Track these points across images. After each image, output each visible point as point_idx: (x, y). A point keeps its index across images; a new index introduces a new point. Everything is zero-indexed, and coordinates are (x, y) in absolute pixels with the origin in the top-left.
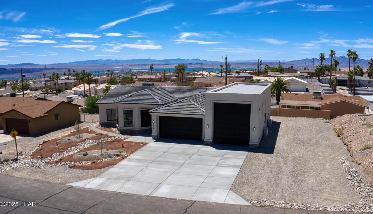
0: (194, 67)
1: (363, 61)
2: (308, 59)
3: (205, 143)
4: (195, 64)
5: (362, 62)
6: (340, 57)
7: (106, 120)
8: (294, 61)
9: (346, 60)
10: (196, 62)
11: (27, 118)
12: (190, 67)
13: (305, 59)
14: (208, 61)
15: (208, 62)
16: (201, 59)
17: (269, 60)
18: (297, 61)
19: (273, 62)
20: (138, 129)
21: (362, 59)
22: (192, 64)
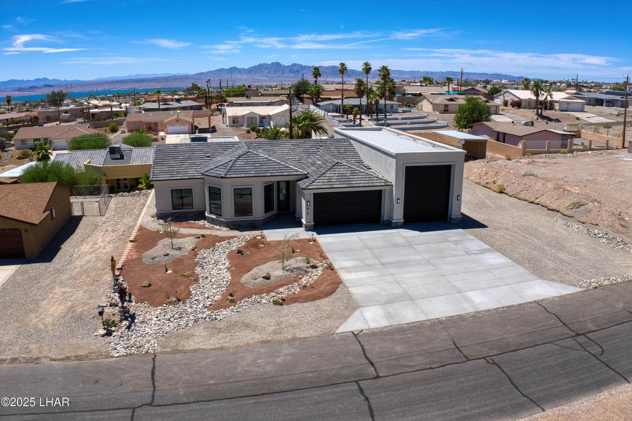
0: (41, 92)
1: (307, 68)
2: (223, 69)
3: (393, 225)
4: (41, 88)
5: (305, 69)
6: (271, 64)
7: (171, 209)
8: (202, 73)
9: (281, 69)
10: (42, 84)
11: (18, 226)
12: (32, 92)
13: (219, 70)
14: (62, 80)
15: (62, 83)
16: (50, 78)
17: (163, 74)
18: (207, 72)
19: (169, 77)
20: (262, 218)
21: (305, 66)
22: (36, 87)
